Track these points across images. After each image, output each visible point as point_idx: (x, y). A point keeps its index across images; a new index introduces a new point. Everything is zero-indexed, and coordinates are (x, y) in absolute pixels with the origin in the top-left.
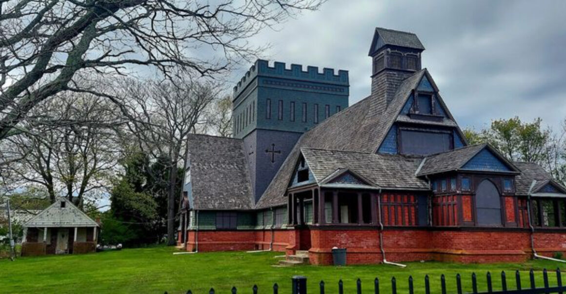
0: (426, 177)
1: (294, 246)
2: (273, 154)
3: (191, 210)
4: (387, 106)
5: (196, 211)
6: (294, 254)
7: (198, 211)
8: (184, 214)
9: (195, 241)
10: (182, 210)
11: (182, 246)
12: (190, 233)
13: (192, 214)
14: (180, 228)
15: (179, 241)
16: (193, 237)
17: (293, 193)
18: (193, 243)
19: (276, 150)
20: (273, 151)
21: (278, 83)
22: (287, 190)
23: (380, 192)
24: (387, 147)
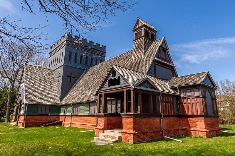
0: (177, 88)
1: (103, 127)
3: (23, 104)
4: (145, 54)
5: (26, 105)
6: (103, 132)
7: (27, 105)
8: (18, 106)
9: (24, 121)
10: (17, 104)
11: (15, 123)
12: (20, 117)
13: (23, 106)
14: (14, 113)
15: (13, 120)
16: (23, 119)
17: (103, 94)
18: (22, 122)
20: (71, 77)
22: (98, 91)
23: (161, 94)
24: (150, 72)
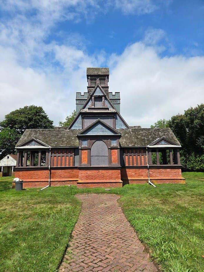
23: (50, 149)
24: (76, 126)
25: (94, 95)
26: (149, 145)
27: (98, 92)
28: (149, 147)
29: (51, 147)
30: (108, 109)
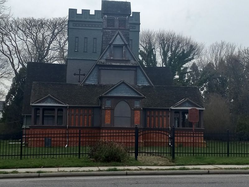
2: (80, 77)
19: (82, 74)
20: (79, 75)
21: (84, 25)
23: (68, 107)
24: (91, 79)
25: (114, 43)
26: (172, 107)
27: (118, 40)
28: (172, 108)
29: (68, 105)
30: (129, 61)
